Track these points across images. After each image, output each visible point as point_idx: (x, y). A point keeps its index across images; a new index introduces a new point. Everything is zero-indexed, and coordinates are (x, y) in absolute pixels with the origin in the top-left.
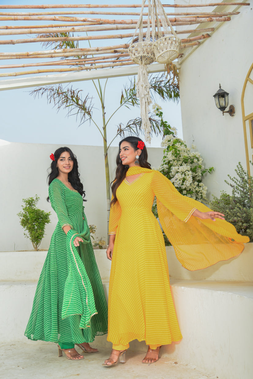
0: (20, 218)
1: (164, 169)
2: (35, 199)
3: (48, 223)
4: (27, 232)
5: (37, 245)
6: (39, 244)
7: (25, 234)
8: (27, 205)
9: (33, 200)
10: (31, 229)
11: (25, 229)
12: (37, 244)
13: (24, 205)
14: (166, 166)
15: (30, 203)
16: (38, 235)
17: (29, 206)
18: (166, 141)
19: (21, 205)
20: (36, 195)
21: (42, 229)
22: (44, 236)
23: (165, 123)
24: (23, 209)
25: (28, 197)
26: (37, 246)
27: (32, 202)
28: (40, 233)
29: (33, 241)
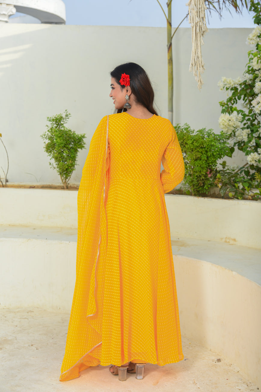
0: (45, 143)
1: (246, 81)
2: (64, 116)
3: (81, 149)
4: (53, 161)
5: (66, 179)
6: (69, 178)
7: (50, 164)
8: (54, 124)
9: (61, 117)
10: (59, 158)
11: (51, 157)
12: (66, 178)
13: (49, 124)
14: (251, 76)
15: (58, 121)
16: (67, 167)
17: (56, 126)
18: (254, 36)
19: (46, 125)
20: (66, 110)
21: (74, 159)
22: (75, 166)
23: (256, 6)
24: (48, 131)
25: (54, 114)
26: (66, 181)
27: (60, 121)
28: (69, 165)
29: (61, 174)
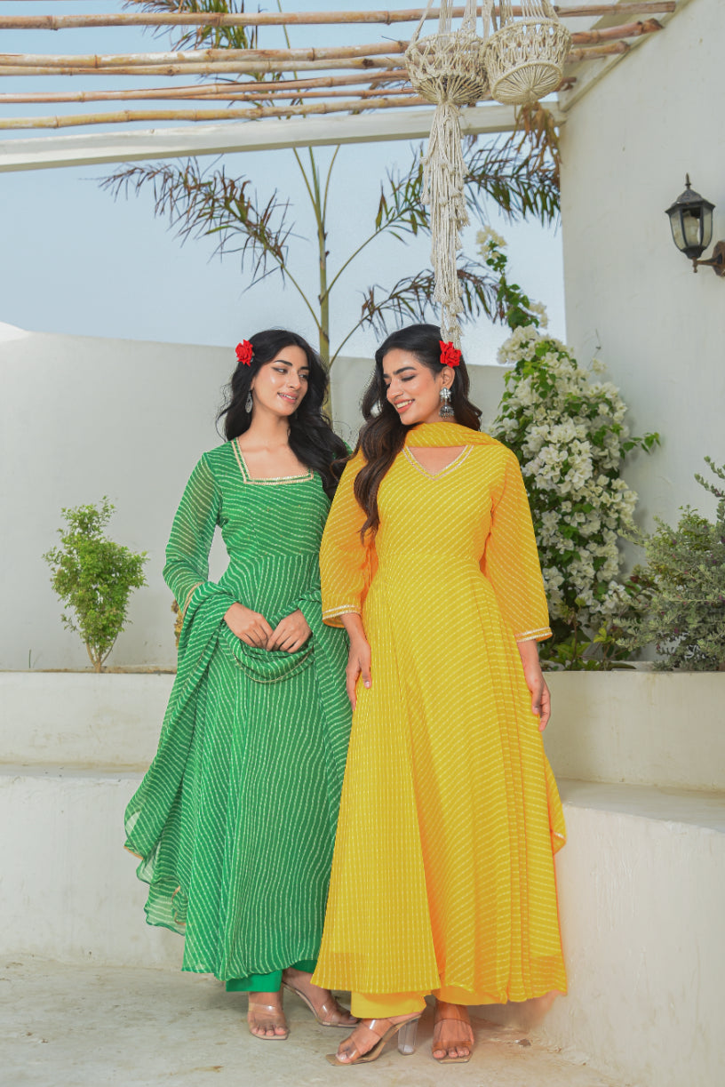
0: (53, 569)
2: (100, 510)
3: (137, 586)
4: (72, 612)
5: (100, 654)
6: (107, 650)
7: (65, 619)
8: (76, 527)
9: (94, 513)
10: (85, 604)
11: (67, 602)
12: (102, 650)
13: (66, 525)
14: (510, 424)
15: (86, 522)
16: (105, 622)
17: (81, 531)
18: (514, 345)
19: (57, 528)
20: (105, 498)
21: (120, 605)
22: (124, 625)
23: (512, 290)
24: (64, 541)
26: (100, 658)
27: (90, 519)
28: (111, 617)
29: (88, 642)
